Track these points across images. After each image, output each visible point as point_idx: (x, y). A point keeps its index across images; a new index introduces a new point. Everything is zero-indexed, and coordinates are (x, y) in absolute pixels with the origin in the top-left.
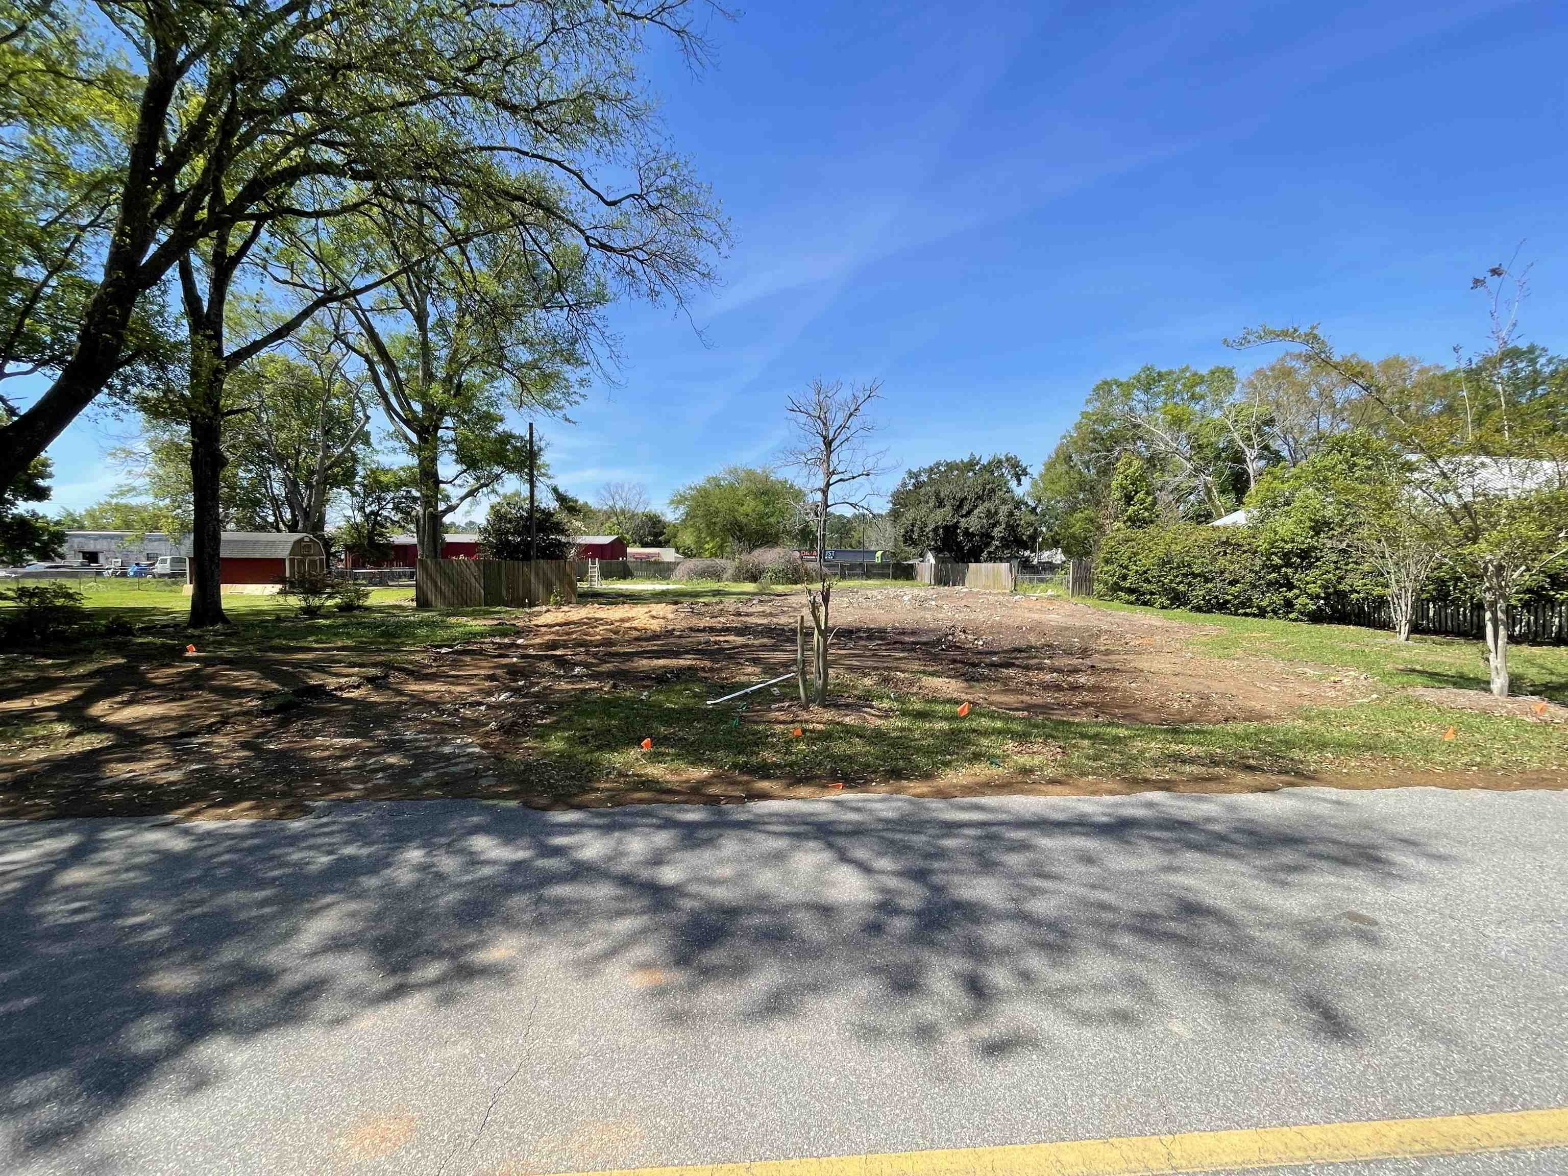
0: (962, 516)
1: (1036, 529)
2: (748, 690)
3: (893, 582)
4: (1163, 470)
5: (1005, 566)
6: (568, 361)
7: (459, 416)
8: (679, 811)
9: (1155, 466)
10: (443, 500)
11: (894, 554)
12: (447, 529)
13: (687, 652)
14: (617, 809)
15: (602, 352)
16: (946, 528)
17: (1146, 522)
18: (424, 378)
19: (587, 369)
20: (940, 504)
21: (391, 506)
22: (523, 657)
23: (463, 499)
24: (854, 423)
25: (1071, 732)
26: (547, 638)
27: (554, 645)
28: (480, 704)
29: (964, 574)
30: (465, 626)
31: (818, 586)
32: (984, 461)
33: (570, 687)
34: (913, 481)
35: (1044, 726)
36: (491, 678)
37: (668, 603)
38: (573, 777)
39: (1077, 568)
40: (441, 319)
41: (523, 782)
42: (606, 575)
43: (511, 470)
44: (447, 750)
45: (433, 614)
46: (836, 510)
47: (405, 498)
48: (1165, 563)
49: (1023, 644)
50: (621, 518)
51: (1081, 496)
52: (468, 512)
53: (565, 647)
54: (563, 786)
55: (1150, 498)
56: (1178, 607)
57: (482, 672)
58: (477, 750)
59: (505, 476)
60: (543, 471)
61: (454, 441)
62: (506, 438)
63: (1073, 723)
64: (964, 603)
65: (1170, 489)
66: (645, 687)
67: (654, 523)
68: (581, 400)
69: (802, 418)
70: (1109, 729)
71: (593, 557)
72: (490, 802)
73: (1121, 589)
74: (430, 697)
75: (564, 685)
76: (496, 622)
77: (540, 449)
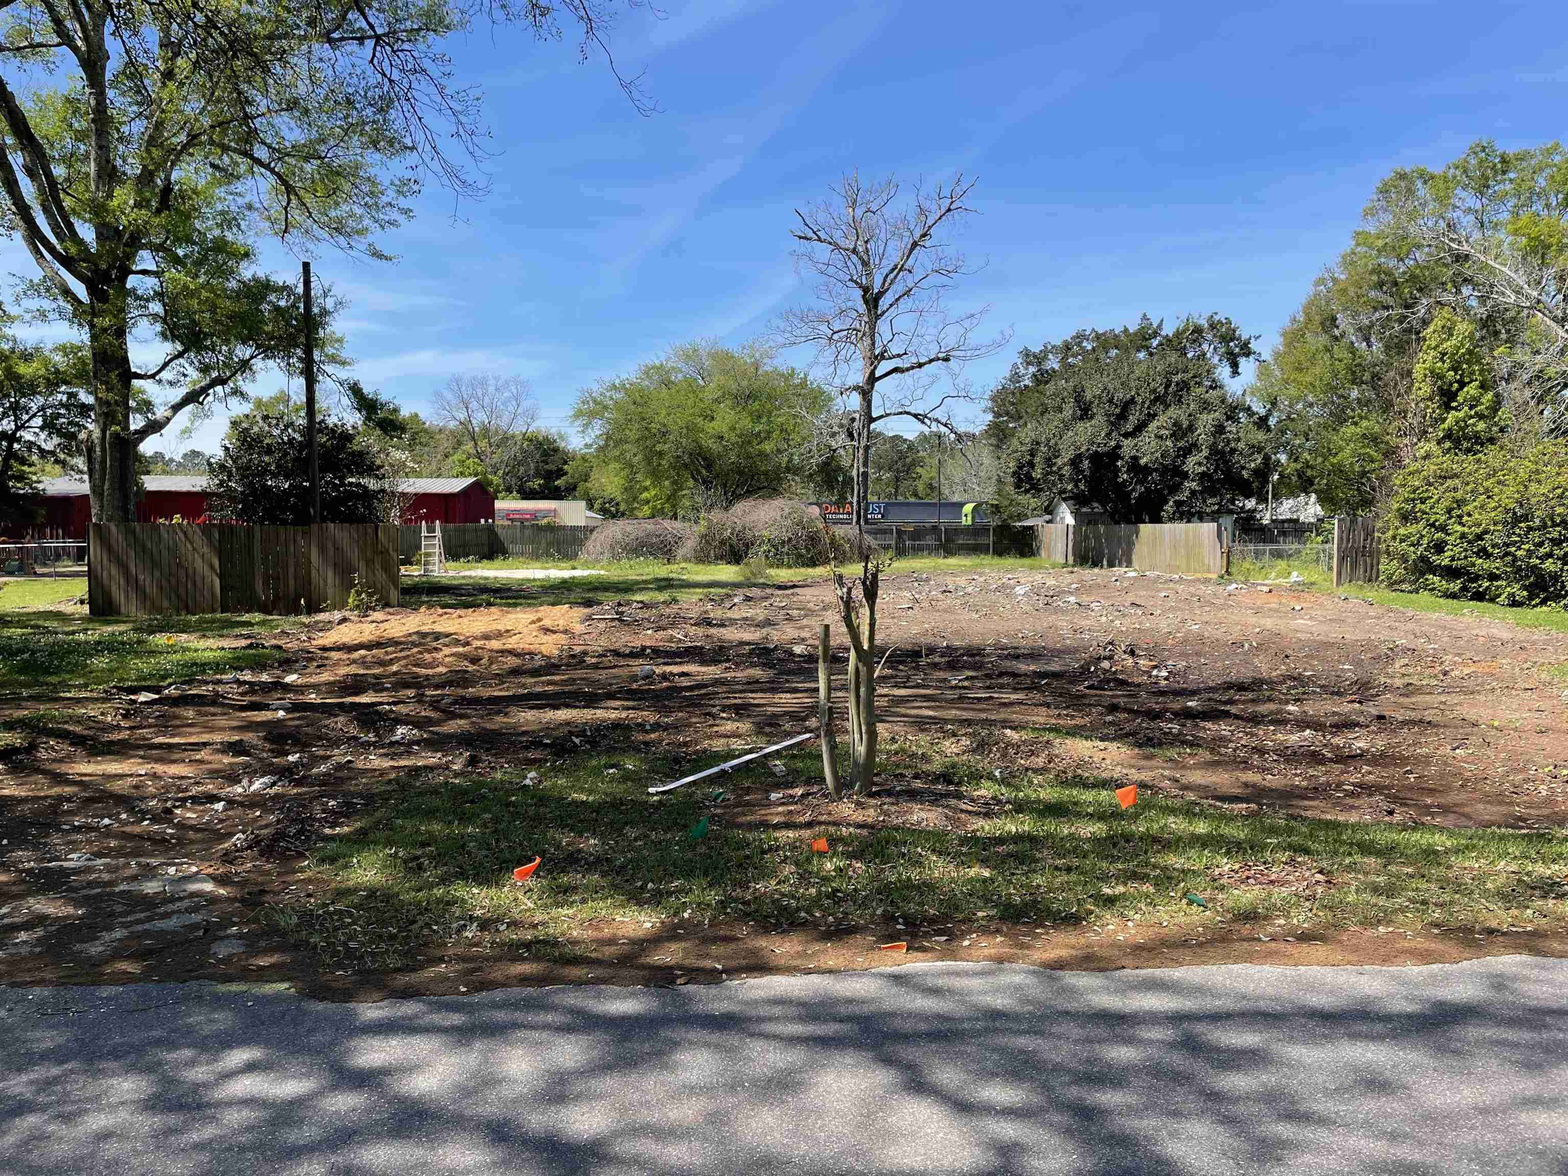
0: (1126, 435)
1: (1267, 458)
2: (727, 766)
3: (997, 561)
4: (1511, 341)
5: (1208, 528)
6: (375, 143)
7: (166, 250)
8: (598, 996)
9: (1496, 333)
10: (138, 410)
11: (997, 509)
12: (147, 465)
13: (611, 696)
14: (476, 998)
15: (440, 125)
16: (1096, 458)
17: (1479, 442)
18: (99, 177)
19: (412, 158)
20: (1085, 412)
21: (38, 421)
22: (296, 707)
23: (176, 408)
24: (922, 260)
25: (1343, 843)
26: (343, 671)
27: (356, 685)
28: (213, 798)
29: (1130, 545)
30: (185, 650)
31: (854, 570)
32: (1169, 330)
33: (387, 763)
34: (1032, 369)
35: (1290, 831)
36: (236, 748)
37: (573, 604)
38: (393, 937)
39: (1347, 532)
40: (131, 63)
41: (296, 947)
42: (453, 553)
43: (267, 351)
44: (151, 887)
45: (122, 627)
46: (888, 427)
47: (66, 406)
48: (1517, 520)
49: (1245, 674)
50: (483, 444)
51: (1355, 394)
52: (186, 432)
53: (378, 688)
54: (373, 954)
55: (1490, 395)
56: (1543, 602)
57: (217, 738)
58: (208, 887)
59: (258, 364)
60: (329, 350)
61: (160, 295)
62: (261, 289)
63: (1346, 826)
64: (1131, 598)
65: (1525, 377)
66: (532, 762)
67: (545, 454)
68: (401, 219)
69: (823, 252)
70: (1416, 837)
71: (430, 518)
72: (234, 987)
73: (1434, 569)
74: (118, 787)
75: (376, 761)
76: (244, 643)
77: (325, 312)
